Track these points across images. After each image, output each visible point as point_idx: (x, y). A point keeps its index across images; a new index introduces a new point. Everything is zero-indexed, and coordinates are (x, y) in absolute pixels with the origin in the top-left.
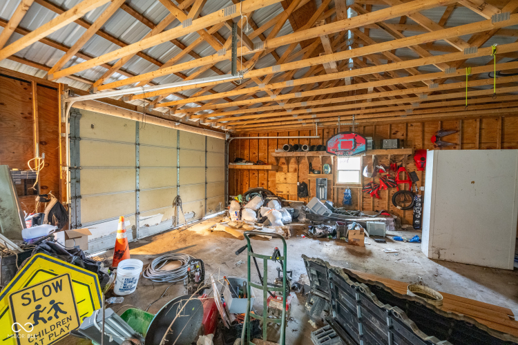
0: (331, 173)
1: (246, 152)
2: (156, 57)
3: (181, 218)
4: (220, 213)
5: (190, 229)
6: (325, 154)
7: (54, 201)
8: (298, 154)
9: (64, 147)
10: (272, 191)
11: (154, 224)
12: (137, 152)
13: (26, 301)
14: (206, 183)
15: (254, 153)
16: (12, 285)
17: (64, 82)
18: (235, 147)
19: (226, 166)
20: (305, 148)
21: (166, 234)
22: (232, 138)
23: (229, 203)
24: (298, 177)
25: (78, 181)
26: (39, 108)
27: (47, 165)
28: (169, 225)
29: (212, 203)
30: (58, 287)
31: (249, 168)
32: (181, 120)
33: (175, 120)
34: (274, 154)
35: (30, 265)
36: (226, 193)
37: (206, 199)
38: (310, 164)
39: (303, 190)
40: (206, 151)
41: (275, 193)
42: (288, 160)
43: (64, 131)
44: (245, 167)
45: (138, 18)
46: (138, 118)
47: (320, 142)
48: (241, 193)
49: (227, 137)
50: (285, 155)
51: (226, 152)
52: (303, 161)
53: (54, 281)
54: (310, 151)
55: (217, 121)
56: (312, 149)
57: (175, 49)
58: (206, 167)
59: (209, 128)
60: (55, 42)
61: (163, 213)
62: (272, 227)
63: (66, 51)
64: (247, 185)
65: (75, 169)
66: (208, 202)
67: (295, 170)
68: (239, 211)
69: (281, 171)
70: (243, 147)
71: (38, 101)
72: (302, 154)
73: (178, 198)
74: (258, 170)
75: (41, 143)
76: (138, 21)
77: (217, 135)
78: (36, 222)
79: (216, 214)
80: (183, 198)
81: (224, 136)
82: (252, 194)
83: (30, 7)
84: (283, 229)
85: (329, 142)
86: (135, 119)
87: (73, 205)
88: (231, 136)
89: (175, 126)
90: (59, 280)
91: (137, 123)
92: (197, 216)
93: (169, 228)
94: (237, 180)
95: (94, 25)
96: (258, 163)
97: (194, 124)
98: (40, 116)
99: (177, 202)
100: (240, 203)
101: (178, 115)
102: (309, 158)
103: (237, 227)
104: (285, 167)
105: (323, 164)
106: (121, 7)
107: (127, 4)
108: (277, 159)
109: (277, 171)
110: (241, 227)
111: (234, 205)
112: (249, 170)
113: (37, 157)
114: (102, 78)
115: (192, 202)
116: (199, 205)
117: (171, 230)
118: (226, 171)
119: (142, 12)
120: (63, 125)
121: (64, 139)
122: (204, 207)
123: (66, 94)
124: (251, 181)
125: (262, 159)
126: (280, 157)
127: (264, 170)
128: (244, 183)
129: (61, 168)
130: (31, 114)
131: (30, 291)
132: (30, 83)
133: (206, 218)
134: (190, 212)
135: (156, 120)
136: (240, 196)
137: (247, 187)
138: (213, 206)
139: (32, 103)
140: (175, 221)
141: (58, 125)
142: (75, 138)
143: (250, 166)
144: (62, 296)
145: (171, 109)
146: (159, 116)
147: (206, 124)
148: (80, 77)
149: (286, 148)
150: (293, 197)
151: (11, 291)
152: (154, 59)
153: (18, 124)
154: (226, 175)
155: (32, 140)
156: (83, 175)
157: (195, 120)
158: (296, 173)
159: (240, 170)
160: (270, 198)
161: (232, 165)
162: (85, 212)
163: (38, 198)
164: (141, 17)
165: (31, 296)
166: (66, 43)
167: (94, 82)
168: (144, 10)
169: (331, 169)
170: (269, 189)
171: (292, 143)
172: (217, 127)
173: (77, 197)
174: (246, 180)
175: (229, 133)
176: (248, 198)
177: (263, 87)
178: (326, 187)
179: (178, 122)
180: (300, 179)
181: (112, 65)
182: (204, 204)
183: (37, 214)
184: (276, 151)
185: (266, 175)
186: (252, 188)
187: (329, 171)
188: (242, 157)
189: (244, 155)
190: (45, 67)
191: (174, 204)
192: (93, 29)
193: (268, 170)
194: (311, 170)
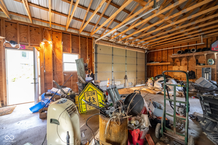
0: (214, 64)
1: (155, 58)
2: (120, 20)
3: (127, 84)
4: (143, 85)
5: (131, 89)
6: (210, 52)
7: (91, 72)
8: (188, 55)
9: (94, 56)
10: (170, 76)
11: (118, 85)
12: (113, 58)
13: (88, 95)
14: (137, 71)
15: (160, 58)
16: (85, 90)
17: (94, 36)
18: (149, 56)
19: (145, 64)
20: (193, 50)
21: (122, 89)
22: (148, 52)
23: (147, 81)
24: (188, 68)
25: (97, 67)
26: (88, 45)
27: (90, 62)
28: (122, 86)
29: (139, 80)
30: (94, 94)
31: (157, 64)
32: (127, 46)
33: (125, 46)
34: (172, 57)
35: (88, 86)
36: (145, 76)
37: (137, 78)
38: (197, 60)
39: (192, 75)
40: (137, 58)
41: (173, 77)
42: (180, 59)
43: (94, 51)
44: (155, 64)
45: (114, 6)
46: (113, 46)
47: (205, 46)
48: (153, 76)
49: (146, 51)
50: (179, 56)
51: (145, 58)
52: (191, 59)
53: (93, 92)
54: (197, 52)
55: (141, 44)
56: (198, 51)
57: (127, 14)
58: (137, 65)
59: (138, 48)
60: (92, 23)
61: (121, 81)
62: (172, 91)
63: (95, 25)
64: (156, 73)
65: (96, 63)
66: (138, 79)
67: (186, 64)
68: (152, 83)
69: (176, 65)
70: (154, 55)
71: (88, 43)
72: (191, 54)
73: (126, 76)
74: (162, 65)
75: (89, 55)
76: (115, 7)
77: (142, 51)
78: (88, 76)
79: (141, 85)
80: (128, 76)
81: (145, 51)
82: (159, 77)
83: (88, 13)
84: (178, 93)
85: (213, 45)
86: (112, 46)
87: (95, 75)
88: (148, 51)
89: (125, 48)
90: (94, 92)
91: (113, 47)
92: (133, 84)
93: (123, 87)
94: (151, 71)
95: (102, 14)
96: (162, 62)
97: (132, 47)
98: (88, 48)
99: (126, 78)
100: (153, 80)
101: (126, 43)
102: (196, 56)
103: (152, 89)
104: (179, 63)
105: (207, 59)
106: (110, 4)
107: (112, 2)
108: (174, 59)
109: (173, 66)
110: (154, 90)
111: (150, 81)
112: (157, 66)
113: (88, 59)
114: (103, 33)
115: (131, 79)
116: (134, 80)
117: (124, 88)
118: (145, 66)
119: (116, 3)
120: (93, 49)
121: (93, 54)
122: (136, 81)
123: (94, 39)
124: (158, 71)
125: (164, 60)
126: (175, 58)
127: (165, 65)
128: (155, 72)
129: (93, 63)
130: (86, 47)
131: (88, 93)
132: (86, 38)
133: (137, 86)
134: (131, 83)
135: (118, 46)
136: (152, 78)
137: (156, 74)
138: (140, 81)
139: (87, 44)
140: (125, 85)
141: (92, 50)
142: (96, 53)
143: (158, 63)
144: (95, 97)
145: (123, 42)
146: (119, 45)
147: (137, 46)
148: (97, 34)
149: (179, 53)
150: (185, 79)
151: (85, 91)
152: (119, 21)
153: (84, 50)
154: (145, 68)
155: (87, 54)
156: (98, 65)
157: (132, 45)
158: (187, 66)
159: (152, 66)
160: (169, 79)
161: (148, 64)
162: (98, 77)
163: (88, 71)
164: (116, 5)
165: (88, 94)
166: (95, 23)
167: (101, 35)
168: (116, 2)
169: (215, 62)
170: (169, 75)
171: (184, 50)
172: (141, 48)
173: (96, 72)
174: (155, 71)
175: (147, 50)
176: (157, 78)
177: (167, 19)
178: (210, 73)
179: (126, 46)
180: (189, 69)
181: (106, 27)
182: (136, 80)
183: (88, 74)
184: (173, 55)
185: (167, 68)
186: (158, 74)
187: (213, 62)
188: (153, 60)
189: (154, 59)
190: (90, 32)
191: (125, 78)
192: (102, 15)
193: (168, 65)
194: (198, 63)
